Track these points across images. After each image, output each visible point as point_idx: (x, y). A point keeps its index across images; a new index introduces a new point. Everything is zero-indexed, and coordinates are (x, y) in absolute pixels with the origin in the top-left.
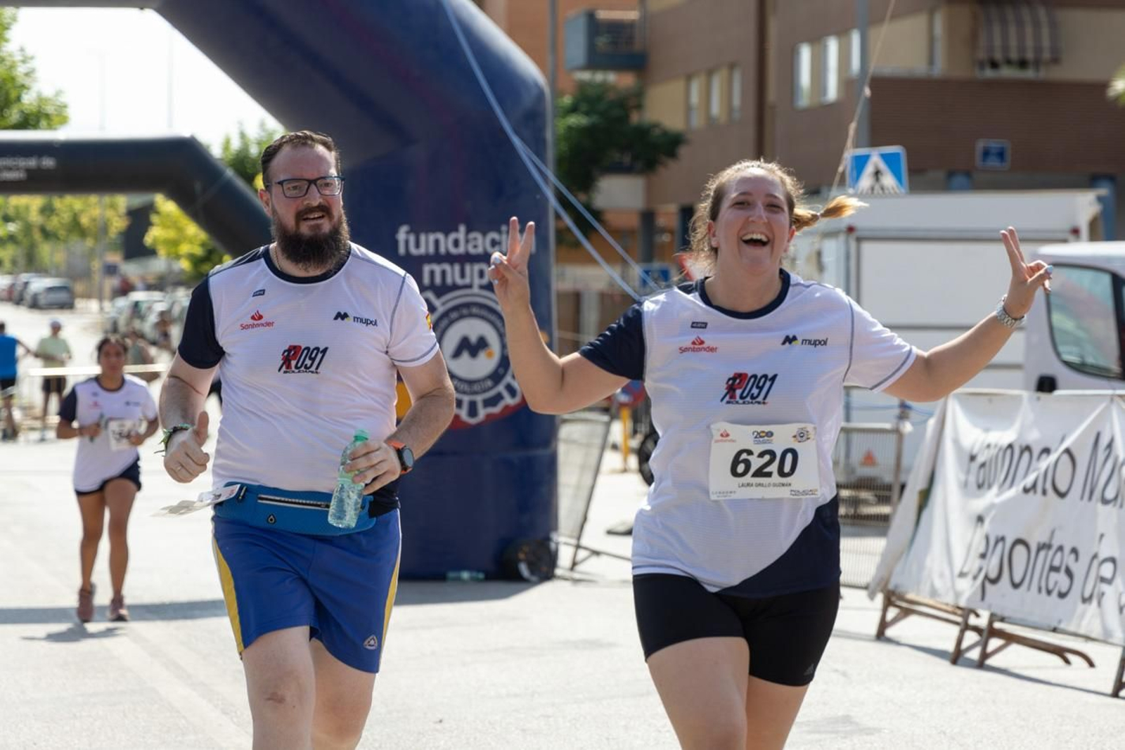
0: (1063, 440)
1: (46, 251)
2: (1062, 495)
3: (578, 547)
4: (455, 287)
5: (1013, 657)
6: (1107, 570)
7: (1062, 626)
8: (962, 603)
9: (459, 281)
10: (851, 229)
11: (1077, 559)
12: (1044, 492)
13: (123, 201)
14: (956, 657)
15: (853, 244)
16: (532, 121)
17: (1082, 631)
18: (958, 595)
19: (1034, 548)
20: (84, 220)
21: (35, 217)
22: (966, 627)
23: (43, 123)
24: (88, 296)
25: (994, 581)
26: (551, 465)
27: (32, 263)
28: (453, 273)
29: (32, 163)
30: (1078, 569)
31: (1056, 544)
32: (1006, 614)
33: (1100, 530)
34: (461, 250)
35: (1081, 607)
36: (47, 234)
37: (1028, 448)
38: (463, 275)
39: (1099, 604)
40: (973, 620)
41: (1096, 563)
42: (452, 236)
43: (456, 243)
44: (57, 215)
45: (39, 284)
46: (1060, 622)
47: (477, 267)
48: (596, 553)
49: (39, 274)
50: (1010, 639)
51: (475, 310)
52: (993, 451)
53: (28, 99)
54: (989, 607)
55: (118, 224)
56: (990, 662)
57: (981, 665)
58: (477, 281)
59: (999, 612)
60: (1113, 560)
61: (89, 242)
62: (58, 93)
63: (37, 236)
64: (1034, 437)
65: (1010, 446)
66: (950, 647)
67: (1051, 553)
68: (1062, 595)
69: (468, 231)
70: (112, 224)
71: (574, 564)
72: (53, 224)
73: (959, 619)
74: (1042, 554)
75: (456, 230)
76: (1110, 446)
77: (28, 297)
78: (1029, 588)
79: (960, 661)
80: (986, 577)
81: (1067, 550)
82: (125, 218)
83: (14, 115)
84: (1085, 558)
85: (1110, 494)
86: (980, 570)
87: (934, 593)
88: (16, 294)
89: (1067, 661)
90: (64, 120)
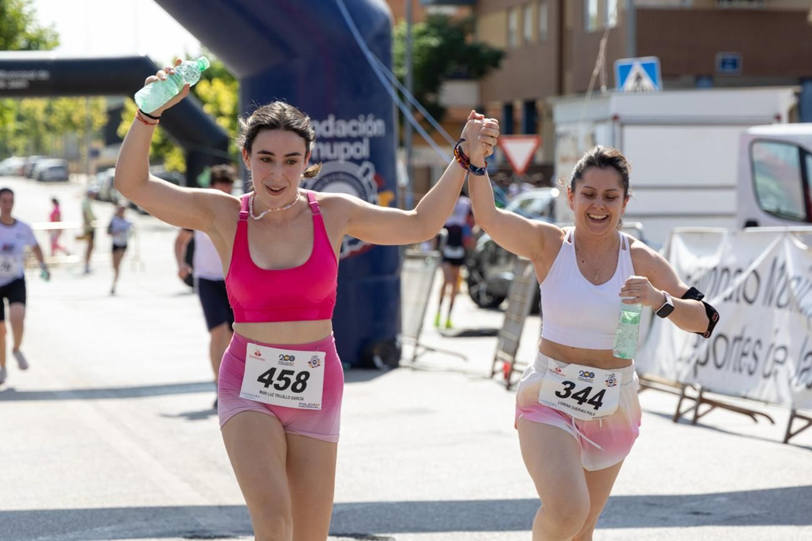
0: (751, 262)
1: (49, 140)
2: (750, 302)
3: (417, 345)
4: (326, 160)
5: (717, 417)
6: (780, 355)
7: (750, 394)
8: (682, 379)
9: (329, 155)
10: (616, 118)
11: (760, 347)
12: (738, 300)
13: (103, 103)
14: (677, 418)
15: (617, 129)
16: (382, 41)
17: (764, 397)
18: (678, 374)
19: (731, 340)
20: (76, 118)
21: (40, 116)
22: (683, 396)
23: (42, 46)
24: (79, 172)
25: (704, 364)
26: (396, 287)
27: (38, 149)
28: (325, 150)
29: (31, 75)
30: (761, 354)
31: (746, 336)
32: (712, 386)
33: (776, 326)
34: (331, 133)
35: (762, 381)
36: (49, 128)
37: (726, 270)
38: (332, 151)
39: (776, 380)
40: (689, 392)
41: (773, 350)
42: (324, 124)
43: (327, 129)
44: (55, 114)
45: (44, 164)
46: (748, 391)
47: (343, 145)
48: (432, 350)
49: (45, 156)
50: (714, 404)
51: (341, 176)
52: (703, 272)
53: (31, 30)
54: (700, 382)
55: (100, 120)
56: (701, 421)
57: (694, 422)
58: (343, 156)
59: (707, 386)
60: (784, 348)
61: (79, 134)
62: (54, 25)
63: (42, 129)
64: (732, 262)
65: (715, 269)
66: (672, 411)
67: (742, 343)
68: (751, 373)
69: (337, 119)
70: (95, 121)
71: (415, 358)
72: (53, 120)
73: (678, 391)
74: (737, 344)
75: (326, 118)
76: (783, 267)
77: (36, 175)
78: (728, 368)
79: (680, 421)
80: (698, 362)
81: (754, 340)
82: (105, 115)
83: (21, 41)
84: (765, 347)
85: (783, 300)
86: (693, 356)
87: (662, 373)
88: (28, 172)
89: (755, 420)
90: (56, 44)
